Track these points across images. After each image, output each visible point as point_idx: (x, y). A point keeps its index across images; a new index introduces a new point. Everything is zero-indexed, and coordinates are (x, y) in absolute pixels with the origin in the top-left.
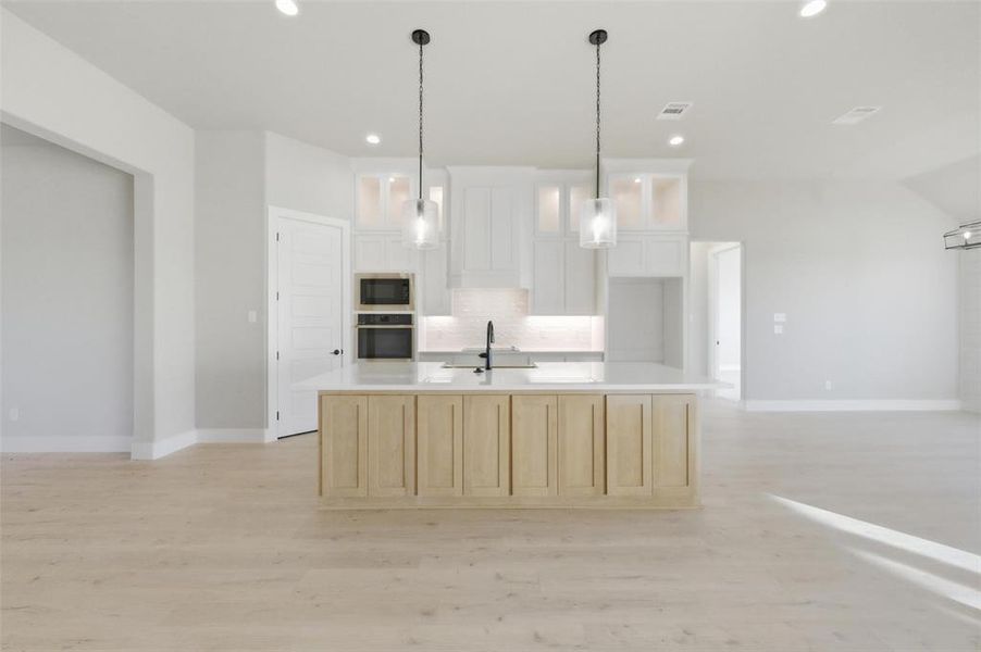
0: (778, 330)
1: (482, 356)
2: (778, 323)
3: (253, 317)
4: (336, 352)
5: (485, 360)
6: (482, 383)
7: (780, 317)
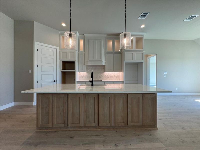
0: (165, 76)
1: (90, 82)
2: (165, 74)
3: (30, 71)
4: (55, 81)
5: (91, 83)
6: (90, 90)
7: (165, 73)
